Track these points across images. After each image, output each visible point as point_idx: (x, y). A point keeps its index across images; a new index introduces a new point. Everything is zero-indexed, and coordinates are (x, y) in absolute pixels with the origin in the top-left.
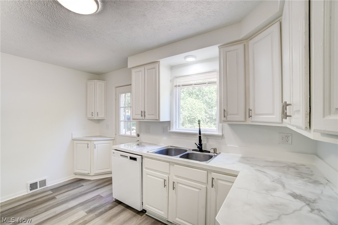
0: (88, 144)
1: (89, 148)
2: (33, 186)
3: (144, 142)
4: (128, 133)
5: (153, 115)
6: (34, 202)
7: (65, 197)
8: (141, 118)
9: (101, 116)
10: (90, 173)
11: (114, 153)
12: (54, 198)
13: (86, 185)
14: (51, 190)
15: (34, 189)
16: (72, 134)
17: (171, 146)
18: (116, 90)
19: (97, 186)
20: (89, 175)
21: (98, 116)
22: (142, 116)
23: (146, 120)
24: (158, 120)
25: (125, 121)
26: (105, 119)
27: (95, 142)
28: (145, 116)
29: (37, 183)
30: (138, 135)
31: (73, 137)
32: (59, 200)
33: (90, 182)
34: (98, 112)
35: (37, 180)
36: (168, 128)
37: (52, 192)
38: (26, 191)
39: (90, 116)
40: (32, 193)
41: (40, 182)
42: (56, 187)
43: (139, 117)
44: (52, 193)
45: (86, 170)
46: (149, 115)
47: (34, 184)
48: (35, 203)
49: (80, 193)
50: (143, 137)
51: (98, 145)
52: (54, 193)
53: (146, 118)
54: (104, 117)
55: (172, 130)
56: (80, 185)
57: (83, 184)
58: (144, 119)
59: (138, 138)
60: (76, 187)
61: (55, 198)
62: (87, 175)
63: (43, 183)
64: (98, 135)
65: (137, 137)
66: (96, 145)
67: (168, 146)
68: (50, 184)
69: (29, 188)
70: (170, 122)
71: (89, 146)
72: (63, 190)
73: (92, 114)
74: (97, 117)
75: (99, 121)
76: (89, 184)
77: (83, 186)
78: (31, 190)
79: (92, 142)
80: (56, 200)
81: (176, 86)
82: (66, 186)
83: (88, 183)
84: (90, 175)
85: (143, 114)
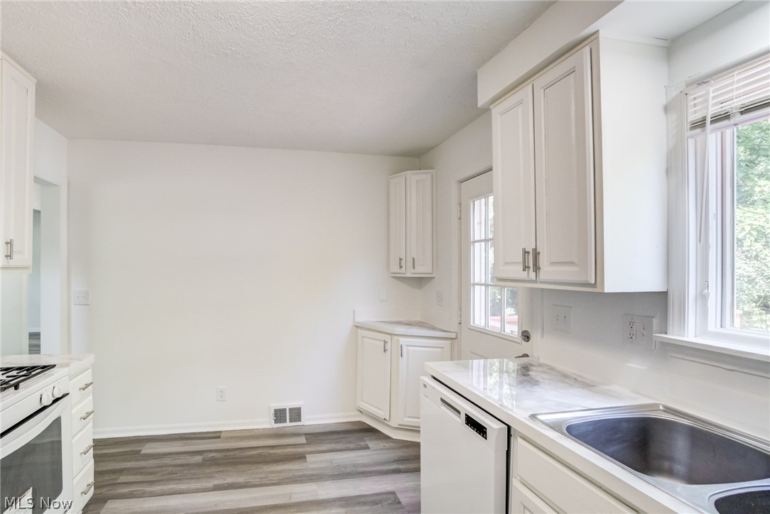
0: (385, 342)
1: (388, 353)
2: (279, 415)
3: (541, 365)
4: (494, 324)
5: (571, 263)
6: (271, 451)
7: (321, 465)
8: (524, 275)
9: (422, 269)
10: (388, 419)
11: (425, 386)
12: (301, 457)
13: (376, 450)
14: (306, 434)
15: (280, 423)
16: (354, 311)
17: (668, 410)
18: (460, 189)
19: (398, 461)
20: (386, 422)
21: (414, 268)
22: (526, 268)
23: (541, 282)
24: (594, 285)
25: (487, 285)
26: (434, 278)
27: (403, 340)
28: (537, 268)
29: (285, 409)
30: (526, 336)
31: (357, 320)
32: (310, 466)
33: (387, 445)
34: (414, 259)
35: (287, 404)
36: (655, 322)
37: (304, 441)
38: (267, 423)
39: (395, 268)
40: (277, 428)
41: (290, 409)
42: (317, 431)
43: (517, 272)
44: (304, 444)
45: (381, 410)
46: (553, 264)
47: (294, 409)
48: (270, 454)
49: (355, 466)
50: (542, 347)
51: (410, 348)
52: (308, 444)
53: (543, 275)
54: (430, 271)
55: (673, 336)
56: (362, 444)
57: (371, 444)
58: (535, 282)
59: (525, 347)
60: (352, 446)
61: (305, 457)
62: (383, 422)
63: (296, 414)
64: (418, 319)
65: (520, 340)
66: (405, 349)
67: (654, 407)
68: (311, 420)
69: (272, 417)
70: (663, 296)
71: (388, 346)
72: (326, 443)
73: (400, 263)
74: (413, 271)
75: (420, 282)
76: (382, 449)
77: (367, 448)
78: (276, 421)
79: (396, 338)
80: (305, 464)
81: (700, 124)
82: (335, 436)
83: (381, 444)
84: (390, 424)
85: (532, 260)
